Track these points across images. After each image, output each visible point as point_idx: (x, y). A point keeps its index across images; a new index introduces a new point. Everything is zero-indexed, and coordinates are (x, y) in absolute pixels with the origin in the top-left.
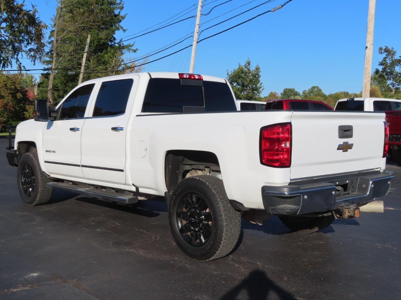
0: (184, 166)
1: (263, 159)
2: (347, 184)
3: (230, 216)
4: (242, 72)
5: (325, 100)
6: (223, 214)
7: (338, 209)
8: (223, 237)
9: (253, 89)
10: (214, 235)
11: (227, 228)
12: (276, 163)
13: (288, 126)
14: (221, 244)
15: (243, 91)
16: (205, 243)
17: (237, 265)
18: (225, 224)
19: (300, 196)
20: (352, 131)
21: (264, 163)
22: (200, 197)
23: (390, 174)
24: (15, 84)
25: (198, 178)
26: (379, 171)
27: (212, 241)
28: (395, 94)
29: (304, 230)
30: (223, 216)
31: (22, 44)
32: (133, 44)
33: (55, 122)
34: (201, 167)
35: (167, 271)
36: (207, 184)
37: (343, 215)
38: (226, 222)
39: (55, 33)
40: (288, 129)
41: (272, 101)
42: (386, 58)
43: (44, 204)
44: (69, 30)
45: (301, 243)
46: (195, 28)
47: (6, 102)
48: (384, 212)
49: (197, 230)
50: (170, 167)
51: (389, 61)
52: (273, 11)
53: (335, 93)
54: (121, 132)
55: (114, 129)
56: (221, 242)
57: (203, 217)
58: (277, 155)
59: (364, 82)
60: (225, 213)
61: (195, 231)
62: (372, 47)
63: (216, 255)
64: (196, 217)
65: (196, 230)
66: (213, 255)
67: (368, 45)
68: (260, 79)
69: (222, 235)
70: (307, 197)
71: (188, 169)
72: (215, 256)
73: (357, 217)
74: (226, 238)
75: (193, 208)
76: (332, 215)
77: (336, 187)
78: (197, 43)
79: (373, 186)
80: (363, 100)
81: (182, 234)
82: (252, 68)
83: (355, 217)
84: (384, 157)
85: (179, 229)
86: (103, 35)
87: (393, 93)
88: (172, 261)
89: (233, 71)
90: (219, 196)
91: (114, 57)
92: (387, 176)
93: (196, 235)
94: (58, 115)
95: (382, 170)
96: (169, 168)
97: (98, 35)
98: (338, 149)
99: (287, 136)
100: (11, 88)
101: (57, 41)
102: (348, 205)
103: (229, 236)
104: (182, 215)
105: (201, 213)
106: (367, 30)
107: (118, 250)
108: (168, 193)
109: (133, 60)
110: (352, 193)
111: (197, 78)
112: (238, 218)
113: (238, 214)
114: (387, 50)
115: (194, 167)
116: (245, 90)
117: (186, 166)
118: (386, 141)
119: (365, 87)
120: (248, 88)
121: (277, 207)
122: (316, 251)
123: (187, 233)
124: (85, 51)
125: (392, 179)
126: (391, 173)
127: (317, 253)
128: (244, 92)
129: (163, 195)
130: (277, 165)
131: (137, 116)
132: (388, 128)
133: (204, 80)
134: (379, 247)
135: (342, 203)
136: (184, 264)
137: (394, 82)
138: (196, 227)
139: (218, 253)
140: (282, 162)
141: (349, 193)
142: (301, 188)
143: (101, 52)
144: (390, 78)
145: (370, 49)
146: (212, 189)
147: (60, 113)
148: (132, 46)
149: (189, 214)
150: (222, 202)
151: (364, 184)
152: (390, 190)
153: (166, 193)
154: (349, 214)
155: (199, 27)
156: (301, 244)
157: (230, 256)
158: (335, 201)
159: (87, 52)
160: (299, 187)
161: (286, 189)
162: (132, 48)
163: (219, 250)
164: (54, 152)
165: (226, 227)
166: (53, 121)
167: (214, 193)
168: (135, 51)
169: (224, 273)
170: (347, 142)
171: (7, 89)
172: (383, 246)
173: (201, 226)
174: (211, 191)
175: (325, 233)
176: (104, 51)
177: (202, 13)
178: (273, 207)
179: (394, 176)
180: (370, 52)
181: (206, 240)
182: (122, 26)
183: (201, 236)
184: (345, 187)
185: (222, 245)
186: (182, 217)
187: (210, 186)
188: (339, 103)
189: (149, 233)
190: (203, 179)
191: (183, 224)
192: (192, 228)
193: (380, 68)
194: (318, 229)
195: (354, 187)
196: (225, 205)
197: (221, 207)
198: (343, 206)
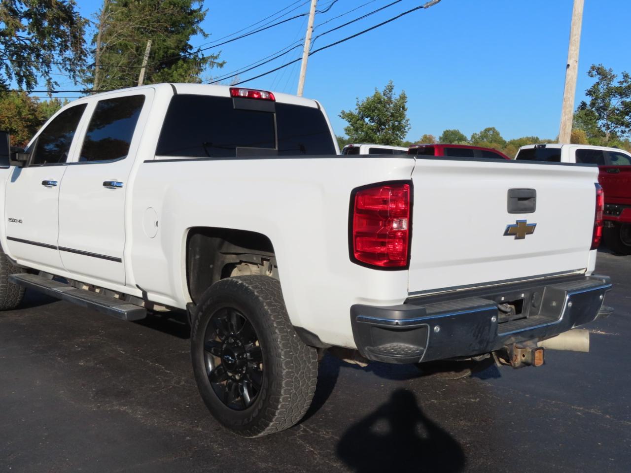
0: (224, 255)
1: (355, 251)
2: (521, 301)
3: (296, 357)
4: (380, 102)
5: (504, 148)
6: (283, 353)
7: (503, 348)
8: (282, 397)
9: (394, 128)
10: (264, 391)
11: (290, 379)
12: (379, 260)
13: (405, 187)
14: (278, 409)
15: (379, 131)
16: (252, 403)
17: (308, 448)
18: (285, 371)
19: (426, 327)
20: (535, 201)
21: (357, 260)
22: (243, 317)
23: (604, 281)
24: (35, 113)
25: (240, 282)
26: (584, 274)
27: (261, 402)
28: (609, 141)
29: (445, 374)
30: (282, 357)
31: (53, 52)
32: (219, 55)
33: (24, 169)
34: (255, 259)
35: (174, 459)
36: (256, 293)
37: (512, 360)
38: (287, 368)
39: (99, 36)
40: (406, 192)
41: (417, 147)
42: (598, 84)
43: (10, 309)
44: (120, 33)
45: (436, 399)
46: (306, 32)
47: (20, 139)
48: (589, 351)
49: (237, 377)
50: (198, 257)
51: (602, 89)
52: (425, 8)
53: (519, 138)
54: (118, 189)
55: (108, 184)
56: (278, 406)
57: (248, 354)
58: (383, 244)
59: (562, 121)
60: (285, 350)
61: (235, 380)
62: (576, 65)
63: (268, 428)
64: (236, 354)
65: (235, 378)
66: (263, 429)
67: (570, 62)
68: (406, 113)
69: (280, 392)
70: (439, 330)
71: (232, 261)
72: (268, 430)
73: (539, 365)
74: (288, 398)
75: (233, 336)
76: (492, 358)
77: (500, 306)
78: (309, 55)
79: (570, 304)
80: (560, 148)
81: (212, 383)
82: (395, 96)
83: (534, 365)
84: (592, 248)
85: (209, 374)
86: (171, 42)
87: (607, 138)
88: (188, 436)
89: (365, 100)
90: (276, 317)
91: (188, 76)
92: (597, 284)
93: (236, 388)
94: (30, 157)
95: (589, 272)
96: (195, 260)
97: (164, 41)
98: (506, 234)
99: (402, 206)
100: (28, 119)
101: (101, 49)
102: (521, 342)
103: (293, 396)
104: (213, 349)
105: (244, 348)
106: (570, 39)
107: (99, 407)
108: (192, 305)
109: (216, 80)
110: (532, 317)
111: (264, 97)
112: (312, 361)
113: (312, 352)
114: (600, 71)
115: (243, 258)
116: (383, 129)
117: (228, 256)
118: (598, 218)
119: (564, 128)
120: (387, 126)
121: (381, 347)
122: (462, 418)
123: (222, 383)
124: (143, 65)
125: (607, 291)
126: (606, 280)
127: (462, 423)
128: (381, 132)
129: (185, 308)
130: (381, 264)
131: (146, 162)
132: (603, 195)
133: (277, 101)
134: (579, 413)
135: (510, 337)
136: (211, 442)
137: (609, 123)
138: (236, 373)
139: (272, 426)
140: (391, 258)
141: (525, 318)
142: (428, 312)
143: (170, 68)
144: (603, 116)
145: (574, 68)
146: (265, 304)
147: (33, 154)
148: (216, 58)
149: (224, 346)
150: (281, 330)
151: (554, 301)
152: (602, 311)
153: (188, 305)
154: (523, 358)
155: (313, 31)
156: (435, 402)
157: (301, 425)
158: (496, 334)
159: (146, 67)
160: (424, 310)
161: (397, 314)
162: (216, 61)
163: (274, 420)
164: (20, 221)
165: (288, 378)
166: (21, 167)
167: (267, 312)
168: (221, 65)
169: (279, 467)
170: (525, 222)
171: (21, 119)
172: (587, 410)
173: (244, 372)
174: (263, 307)
175: (482, 379)
176: (173, 66)
177: (318, 10)
178: (372, 348)
179: (611, 285)
180: (572, 74)
181: (253, 398)
182: (202, 28)
183: (243, 391)
184: (518, 305)
185: (278, 411)
186: (212, 351)
187: (260, 298)
188: (522, 151)
189: (169, 372)
190: (251, 283)
191: (216, 366)
192: (230, 374)
193: (588, 100)
194: (470, 372)
195: (536, 305)
196: (287, 336)
197: (279, 340)
198: (512, 344)
